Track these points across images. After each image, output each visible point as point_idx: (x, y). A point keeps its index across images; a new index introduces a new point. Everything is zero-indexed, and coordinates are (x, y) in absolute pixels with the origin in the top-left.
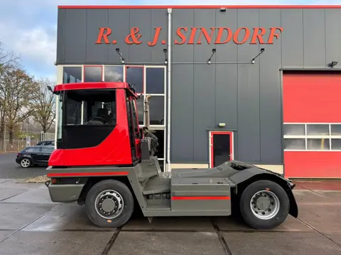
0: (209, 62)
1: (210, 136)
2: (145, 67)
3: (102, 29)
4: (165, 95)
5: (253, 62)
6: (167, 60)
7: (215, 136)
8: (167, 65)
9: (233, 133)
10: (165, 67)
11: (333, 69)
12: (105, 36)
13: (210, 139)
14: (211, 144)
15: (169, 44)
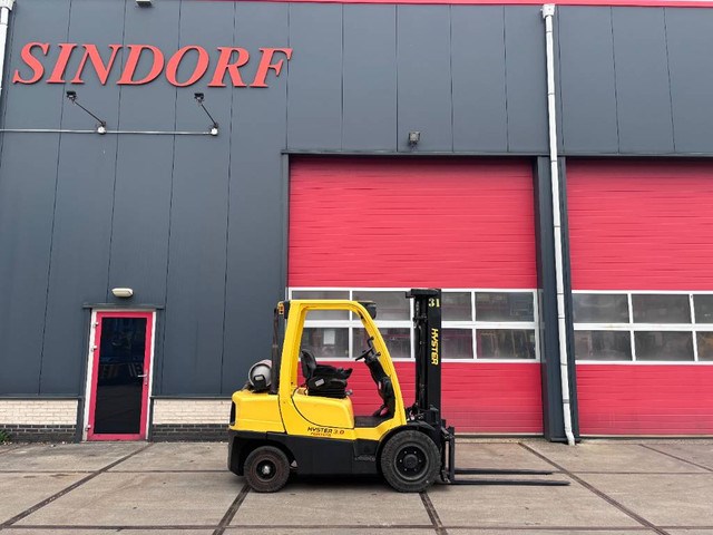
0: (101, 130)
1: (94, 320)
5: (214, 131)
7: (107, 325)
9: (154, 314)
11: (415, 153)
13: (93, 331)
14: (93, 344)
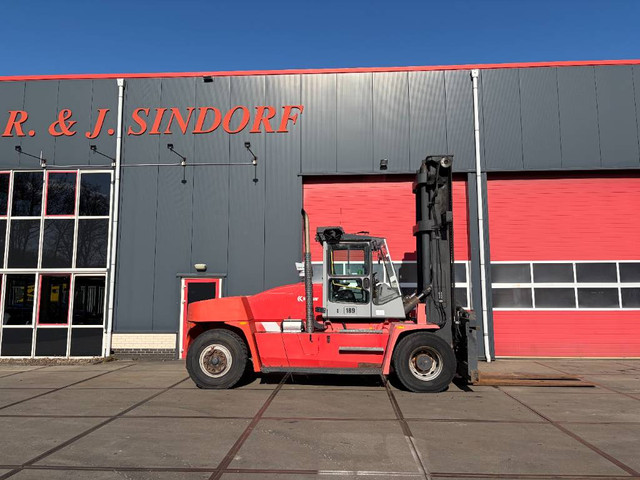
0: (184, 163)
1: (183, 285)
2: (79, 172)
3: (14, 114)
4: (110, 217)
5: (254, 162)
6: (115, 161)
7: (190, 286)
8: (114, 168)
9: (221, 280)
10: (112, 172)
12: (17, 124)
13: (183, 292)
14: (183, 300)
15: (119, 135)
